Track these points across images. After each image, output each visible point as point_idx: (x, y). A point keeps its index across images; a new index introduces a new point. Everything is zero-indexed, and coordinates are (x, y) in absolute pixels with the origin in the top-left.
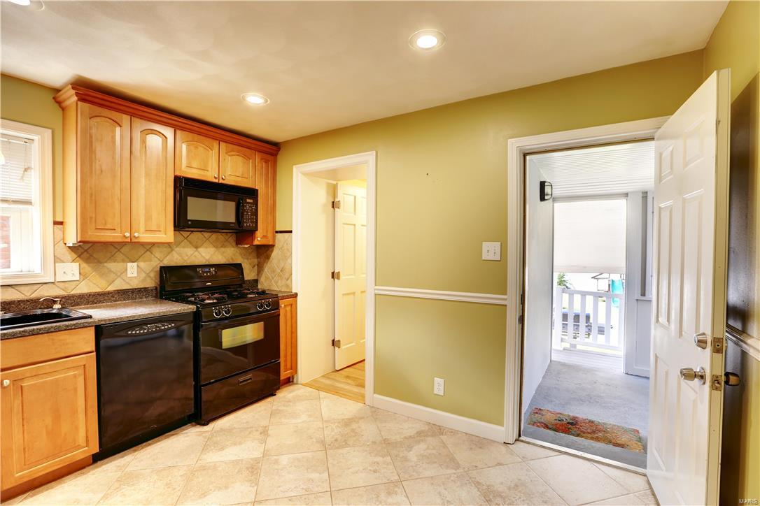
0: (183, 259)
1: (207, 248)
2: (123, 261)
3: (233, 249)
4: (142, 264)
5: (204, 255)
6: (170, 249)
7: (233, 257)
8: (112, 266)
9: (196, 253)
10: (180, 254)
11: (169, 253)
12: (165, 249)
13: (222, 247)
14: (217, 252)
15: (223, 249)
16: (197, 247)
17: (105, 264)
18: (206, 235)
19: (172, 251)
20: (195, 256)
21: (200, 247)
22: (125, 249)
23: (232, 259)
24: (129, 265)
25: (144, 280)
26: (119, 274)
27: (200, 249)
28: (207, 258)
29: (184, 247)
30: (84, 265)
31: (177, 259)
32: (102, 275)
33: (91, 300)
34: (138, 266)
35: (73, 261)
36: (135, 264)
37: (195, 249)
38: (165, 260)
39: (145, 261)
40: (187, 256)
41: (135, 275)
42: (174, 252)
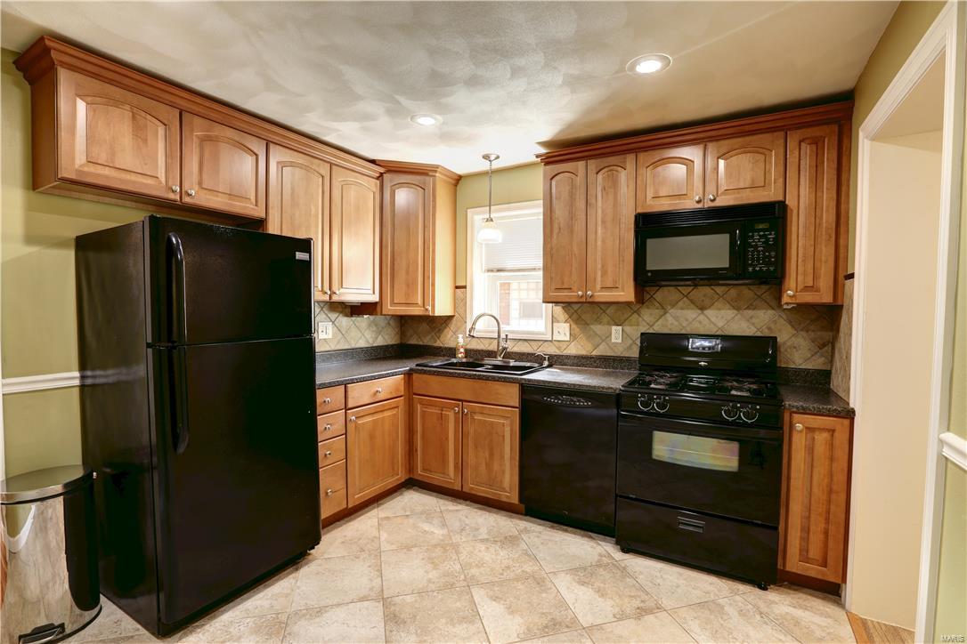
0: (681, 325)
1: (719, 309)
2: (609, 324)
3: (770, 312)
4: (628, 329)
5: (713, 319)
6: (662, 312)
7: (772, 326)
8: (597, 328)
9: (702, 318)
10: (676, 318)
11: (661, 316)
12: (657, 311)
13: (748, 308)
14: (739, 315)
15: (750, 312)
16: (702, 309)
17: (592, 326)
18: (719, 290)
19: (665, 313)
20: (700, 322)
21: (706, 309)
22: (611, 310)
23: (769, 329)
24: (614, 328)
25: (630, 348)
26: (604, 338)
27: (706, 312)
28: (720, 324)
29: (682, 309)
30: (574, 326)
31: (672, 324)
32: (589, 338)
33: (575, 362)
34: (623, 330)
35: (566, 322)
36: (620, 328)
37: (699, 311)
38: (657, 324)
39: (631, 325)
40: (687, 320)
41: (620, 341)
42: (668, 315)
